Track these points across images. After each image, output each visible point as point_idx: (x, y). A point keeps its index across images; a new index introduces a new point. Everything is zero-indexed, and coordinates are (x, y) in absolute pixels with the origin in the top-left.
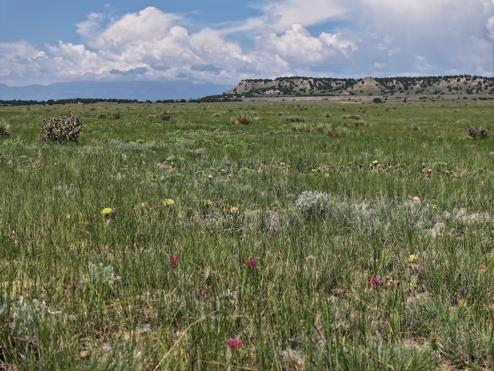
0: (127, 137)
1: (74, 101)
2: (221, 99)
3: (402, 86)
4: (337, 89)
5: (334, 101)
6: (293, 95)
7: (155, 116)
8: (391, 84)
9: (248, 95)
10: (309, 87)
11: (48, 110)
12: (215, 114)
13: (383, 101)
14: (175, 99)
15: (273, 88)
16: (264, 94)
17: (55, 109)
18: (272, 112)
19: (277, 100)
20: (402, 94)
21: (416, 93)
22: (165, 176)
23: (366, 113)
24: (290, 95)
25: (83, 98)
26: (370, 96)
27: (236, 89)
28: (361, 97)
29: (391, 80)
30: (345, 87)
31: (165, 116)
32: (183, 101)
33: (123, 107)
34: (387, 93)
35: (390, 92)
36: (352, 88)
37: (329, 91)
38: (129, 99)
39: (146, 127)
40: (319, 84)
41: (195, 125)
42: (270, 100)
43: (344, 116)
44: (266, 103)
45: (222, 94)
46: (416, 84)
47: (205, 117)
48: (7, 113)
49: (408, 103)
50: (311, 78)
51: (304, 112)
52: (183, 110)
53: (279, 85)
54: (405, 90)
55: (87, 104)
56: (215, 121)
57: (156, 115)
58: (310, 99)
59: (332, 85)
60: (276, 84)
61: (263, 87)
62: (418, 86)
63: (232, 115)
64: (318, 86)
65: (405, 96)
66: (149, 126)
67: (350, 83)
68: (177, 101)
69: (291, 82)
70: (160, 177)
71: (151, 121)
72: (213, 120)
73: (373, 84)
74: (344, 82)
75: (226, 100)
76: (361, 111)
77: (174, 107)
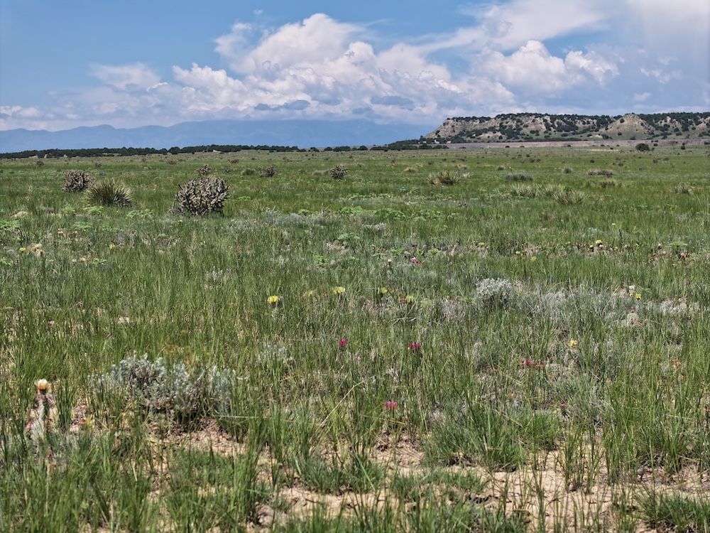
0: (285, 205)
1: (208, 148)
2: (418, 146)
3: (679, 126)
4: (585, 131)
5: (580, 148)
6: (521, 139)
7: (322, 172)
8: (663, 123)
9: (456, 139)
10: (544, 127)
11: (172, 163)
12: (407, 169)
13: (650, 148)
14: (351, 146)
15: (493, 129)
16: (479, 138)
17: (181, 160)
18: (489, 165)
19: (497, 147)
20: (680, 137)
21: (700, 136)
22: (336, 259)
23: (624, 167)
24: (516, 140)
25: (220, 145)
26: (633, 141)
27: (438, 132)
28: (619, 142)
29: (664, 116)
30: (596, 127)
31: (337, 172)
32: (363, 148)
33: (277, 157)
34: (657, 136)
35: (662, 135)
36: (607, 129)
37: (574, 134)
38: (285, 146)
39: (311, 190)
40: (558, 123)
41: (378, 187)
42: (488, 147)
43: (590, 170)
44: (481, 153)
45: (418, 138)
46: (701, 123)
47: (394, 173)
48: (116, 167)
49: (687, 150)
50: (546, 114)
51: (535, 164)
52: (363, 161)
53: (501, 125)
54: (683, 131)
55: (225, 154)
56: (407, 179)
57: (325, 171)
58: (545, 146)
59: (577, 125)
60: (496, 124)
61: (478, 127)
62: (703, 125)
63: (431, 170)
64: (557, 126)
65: (683, 141)
66: (315, 187)
67: (604, 121)
68: (355, 149)
69: (518, 121)
70: (330, 261)
71: (317, 180)
72: (404, 179)
73: (636, 123)
74: (595, 121)
75: (424, 147)
76: (617, 164)
77: (351, 157)
